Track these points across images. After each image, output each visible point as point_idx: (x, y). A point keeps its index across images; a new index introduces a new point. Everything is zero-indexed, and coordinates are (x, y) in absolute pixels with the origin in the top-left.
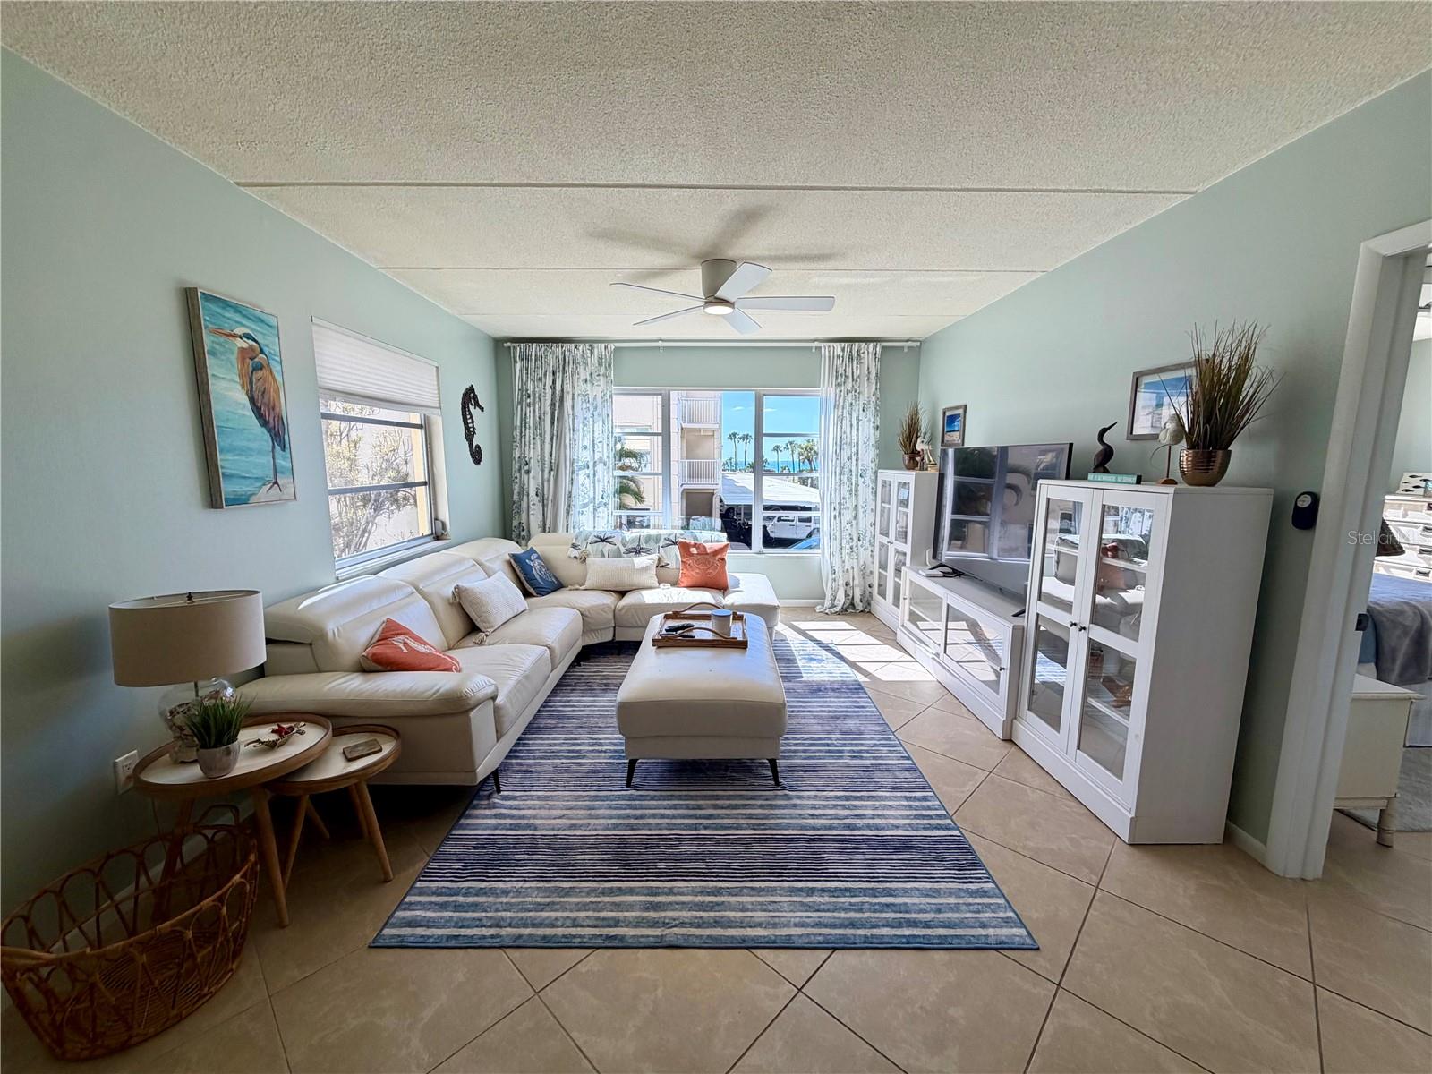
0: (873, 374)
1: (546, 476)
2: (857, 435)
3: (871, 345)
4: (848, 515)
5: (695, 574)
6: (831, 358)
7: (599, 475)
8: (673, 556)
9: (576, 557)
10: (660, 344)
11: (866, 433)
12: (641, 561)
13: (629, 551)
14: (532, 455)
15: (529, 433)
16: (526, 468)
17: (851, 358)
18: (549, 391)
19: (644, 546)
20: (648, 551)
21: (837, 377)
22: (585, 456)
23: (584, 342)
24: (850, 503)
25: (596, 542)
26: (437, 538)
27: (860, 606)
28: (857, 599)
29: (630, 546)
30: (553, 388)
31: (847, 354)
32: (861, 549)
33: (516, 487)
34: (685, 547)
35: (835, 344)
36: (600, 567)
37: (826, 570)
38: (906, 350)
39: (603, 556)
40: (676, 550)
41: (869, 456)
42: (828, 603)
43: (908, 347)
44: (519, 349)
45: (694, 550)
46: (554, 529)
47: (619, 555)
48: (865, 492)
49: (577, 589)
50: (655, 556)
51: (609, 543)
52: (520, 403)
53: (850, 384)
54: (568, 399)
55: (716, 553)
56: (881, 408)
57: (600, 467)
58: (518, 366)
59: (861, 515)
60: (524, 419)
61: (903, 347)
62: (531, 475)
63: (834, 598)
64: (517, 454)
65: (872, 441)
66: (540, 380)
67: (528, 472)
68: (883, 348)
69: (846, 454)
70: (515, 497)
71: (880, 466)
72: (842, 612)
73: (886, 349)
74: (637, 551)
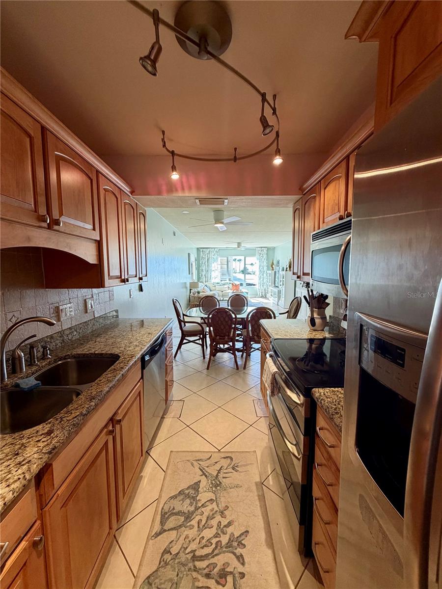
0: (266, 253)
1: (206, 272)
2: (263, 264)
3: (265, 248)
4: (262, 279)
5: (234, 288)
6: (258, 250)
7: (216, 272)
8: (231, 286)
9: (214, 286)
10: (226, 248)
12: (225, 286)
14: (204, 269)
15: (203, 264)
16: (202, 271)
18: (207, 257)
21: (259, 254)
22: (213, 269)
23: (213, 248)
24: (262, 277)
27: (264, 296)
31: (261, 250)
32: (264, 286)
33: (201, 274)
34: (233, 284)
35: (259, 248)
37: (258, 289)
38: (272, 249)
39: (218, 286)
41: (265, 268)
44: (202, 250)
46: (208, 282)
47: (221, 286)
48: (265, 275)
52: (201, 259)
53: (262, 255)
54: (210, 258)
56: (267, 259)
58: (201, 253)
59: (264, 279)
60: (202, 262)
63: (259, 295)
64: (201, 269)
65: (266, 265)
66: (205, 255)
69: (261, 268)
71: (268, 270)
72: (261, 297)
73: (268, 249)
74: (224, 285)
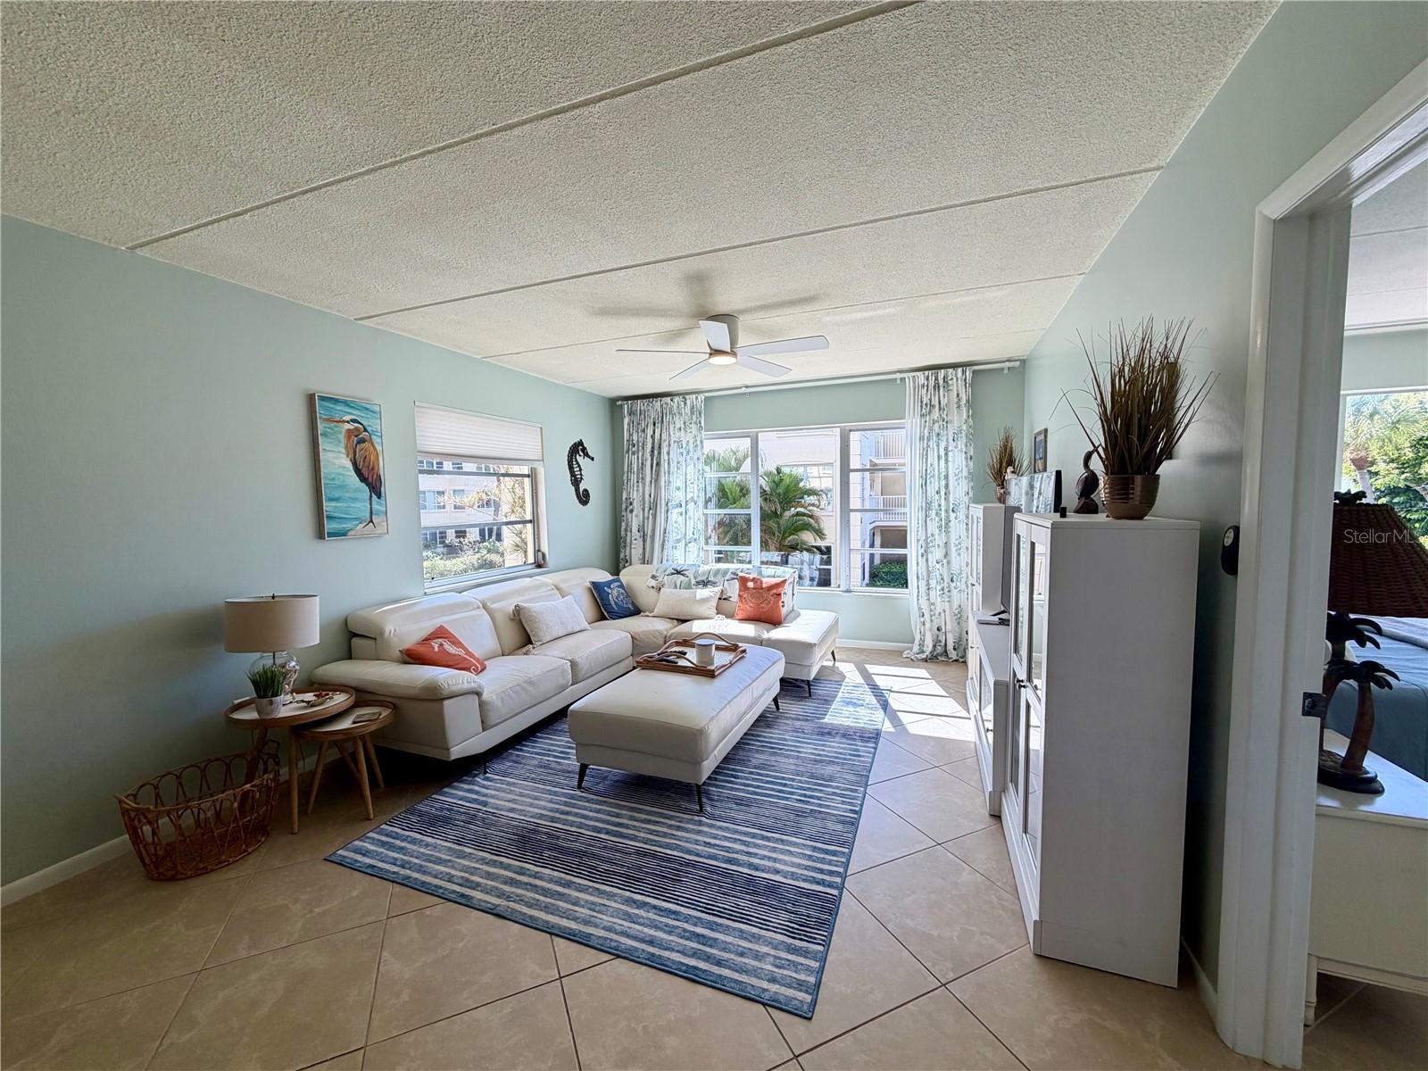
0: (964, 401)
1: (646, 515)
2: (947, 468)
3: (960, 370)
4: (937, 554)
5: (749, 608)
6: (916, 388)
7: (690, 513)
8: (734, 590)
9: (653, 587)
10: (744, 390)
11: (958, 462)
13: (698, 583)
14: (635, 496)
15: (634, 477)
16: (631, 507)
17: (937, 387)
18: (649, 440)
19: (712, 579)
20: (714, 584)
21: (922, 407)
22: (678, 496)
23: (678, 395)
24: (940, 540)
25: (673, 574)
26: (539, 566)
27: (953, 655)
28: (950, 646)
29: (700, 579)
30: (653, 437)
31: (932, 383)
32: (955, 592)
33: (623, 524)
34: (743, 581)
35: (918, 373)
36: (671, 598)
37: (913, 612)
38: (1006, 371)
39: (676, 587)
40: (736, 584)
41: (960, 490)
42: (916, 648)
43: (1009, 368)
45: (751, 585)
46: (650, 562)
47: (689, 587)
49: (648, 616)
50: (718, 589)
51: (683, 575)
52: (628, 452)
53: (936, 414)
54: (665, 445)
55: (771, 588)
56: (974, 436)
57: (691, 505)
58: (626, 420)
59: (953, 553)
60: (630, 464)
61: (1002, 369)
62: (634, 514)
63: (921, 645)
64: (624, 496)
65: (965, 473)
66: (643, 431)
67: (632, 511)
68: (974, 372)
69: (932, 489)
70: (623, 533)
71: (975, 500)
72: (932, 659)
73: (978, 373)
74: (705, 584)
